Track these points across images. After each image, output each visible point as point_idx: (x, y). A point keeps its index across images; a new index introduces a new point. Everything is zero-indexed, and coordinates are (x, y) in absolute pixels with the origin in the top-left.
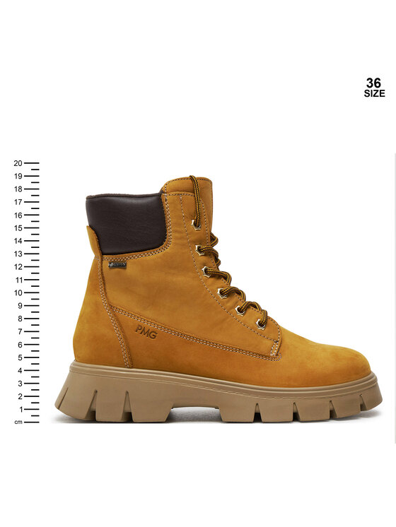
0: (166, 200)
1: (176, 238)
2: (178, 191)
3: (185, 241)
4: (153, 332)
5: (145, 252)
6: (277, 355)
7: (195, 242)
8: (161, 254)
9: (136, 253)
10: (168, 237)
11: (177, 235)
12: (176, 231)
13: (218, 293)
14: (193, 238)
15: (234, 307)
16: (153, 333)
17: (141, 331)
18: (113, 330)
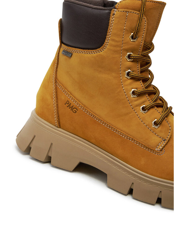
0: (114, 14)
1: (111, 45)
2: (127, 8)
3: (118, 49)
4: (76, 108)
5: (86, 51)
6: (161, 150)
7: (127, 50)
8: (96, 54)
9: (80, 50)
10: (105, 43)
11: (113, 43)
12: (113, 40)
13: (131, 92)
14: (126, 47)
15: (140, 105)
16: (76, 110)
17: (68, 105)
18: (52, 98)
